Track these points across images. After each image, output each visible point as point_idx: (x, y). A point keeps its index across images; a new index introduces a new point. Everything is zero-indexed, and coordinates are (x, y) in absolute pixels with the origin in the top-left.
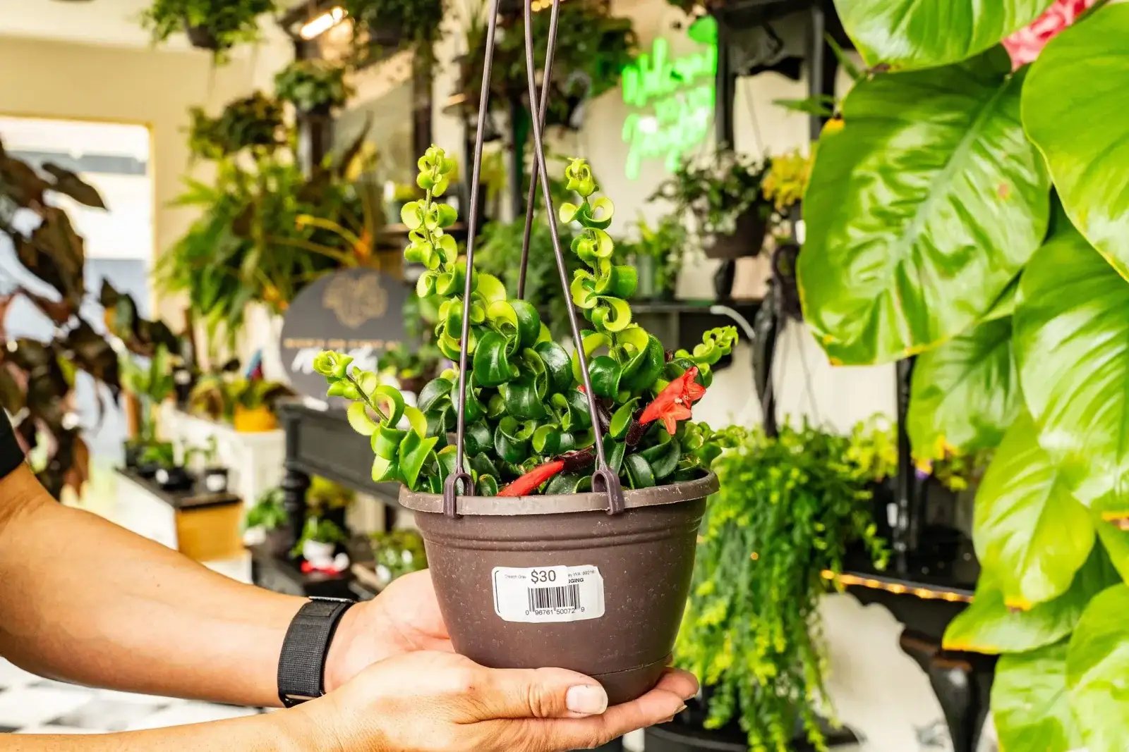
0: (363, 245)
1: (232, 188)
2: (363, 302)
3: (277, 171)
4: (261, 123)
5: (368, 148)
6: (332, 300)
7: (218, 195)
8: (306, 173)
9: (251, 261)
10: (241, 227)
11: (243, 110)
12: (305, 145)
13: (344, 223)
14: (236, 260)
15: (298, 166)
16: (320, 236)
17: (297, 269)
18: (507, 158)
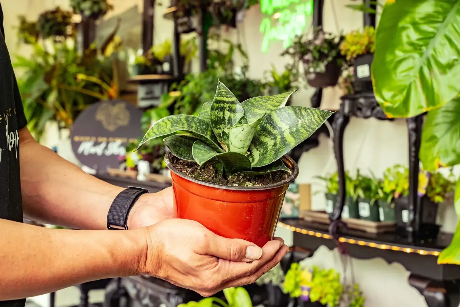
0: (113, 91)
1: (40, 60)
2: (117, 118)
3: (66, 51)
4: (59, 24)
5: (117, 39)
6: (100, 116)
7: (33, 64)
8: (80, 53)
9: (52, 98)
10: (48, 78)
11: (50, 16)
12: (80, 38)
13: (101, 78)
14: (44, 96)
15: (75, 49)
16: (89, 85)
17: (75, 103)
18: (198, 42)
